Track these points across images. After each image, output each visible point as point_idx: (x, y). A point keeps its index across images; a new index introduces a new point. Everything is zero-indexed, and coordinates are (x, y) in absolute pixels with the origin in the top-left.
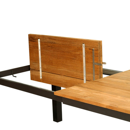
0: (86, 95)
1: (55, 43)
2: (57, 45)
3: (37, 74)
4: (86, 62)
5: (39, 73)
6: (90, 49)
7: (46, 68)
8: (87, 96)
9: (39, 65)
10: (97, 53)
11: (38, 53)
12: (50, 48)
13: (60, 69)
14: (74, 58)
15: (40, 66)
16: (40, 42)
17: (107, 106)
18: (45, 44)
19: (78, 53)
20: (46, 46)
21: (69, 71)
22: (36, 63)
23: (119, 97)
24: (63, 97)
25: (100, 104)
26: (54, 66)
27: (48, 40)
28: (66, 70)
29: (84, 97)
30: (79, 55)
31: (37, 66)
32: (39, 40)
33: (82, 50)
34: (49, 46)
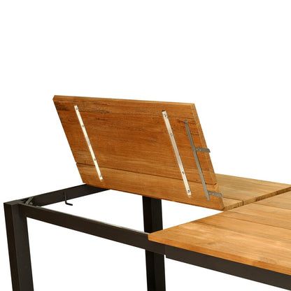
0: (213, 241)
1: (108, 112)
2: (113, 116)
3: (93, 172)
4: (179, 146)
5: (96, 171)
6: (179, 122)
7: (104, 160)
8: (214, 243)
9: (90, 155)
10: (195, 129)
11: (82, 133)
12: (102, 121)
13: (132, 160)
14: (152, 139)
15: (94, 157)
16: (80, 111)
17: (254, 262)
18: (90, 115)
19: (158, 130)
20: (93, 118)
21: (151, 165)
22: (82, 150)
23: (279, 243)
24: (167, 244)
25: (240, 257)
26: (120, 157)
27: (93, 106)
28: (145, 163)
29: (209, 244)
30: (159, 133)
31: (86, 157)
32: (76, 107)
33: (164, 123)
34: (99, 119)
